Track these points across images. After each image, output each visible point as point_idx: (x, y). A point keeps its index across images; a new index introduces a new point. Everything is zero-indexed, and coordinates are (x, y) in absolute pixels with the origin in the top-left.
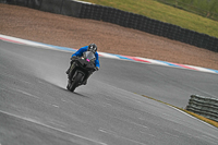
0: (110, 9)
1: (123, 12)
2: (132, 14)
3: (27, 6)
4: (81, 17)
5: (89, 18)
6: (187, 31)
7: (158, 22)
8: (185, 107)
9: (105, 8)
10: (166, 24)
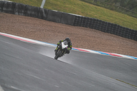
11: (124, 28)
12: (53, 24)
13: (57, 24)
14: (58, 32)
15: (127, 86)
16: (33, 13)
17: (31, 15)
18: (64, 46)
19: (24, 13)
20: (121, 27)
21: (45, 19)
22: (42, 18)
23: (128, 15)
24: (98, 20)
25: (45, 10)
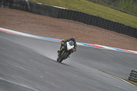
0: (78, 12)
1: (86, 15)
2: (92, 16)
3: (23, 10)
4: (58, 18)
5: (64, 18)
6: (129, 27)
7: (110, 21)
8: (127, 78)
9: (75, 12)
10: (115, 23)
12: (37, 16)
13: (41, 17)
14: (43, 25)
15: (110, 76)
16: (18, 5)
17: (16, 8)
19: (10, 6)
21: (30, 11)
22: (27, 10)
23: (110, 7)
25: (30, 3)
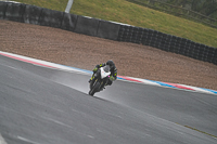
11: (198, 45)
12: (85, 38)
13: (91, 39)
14: (94, 51)
16: (54, 20)
17: (50, 25)
18: (104, 74)
19: (39, 21)
20: (193, 43)
21: (73, 30)
22: (68, 28)
24: (156, 32)
25: (73, 17)
